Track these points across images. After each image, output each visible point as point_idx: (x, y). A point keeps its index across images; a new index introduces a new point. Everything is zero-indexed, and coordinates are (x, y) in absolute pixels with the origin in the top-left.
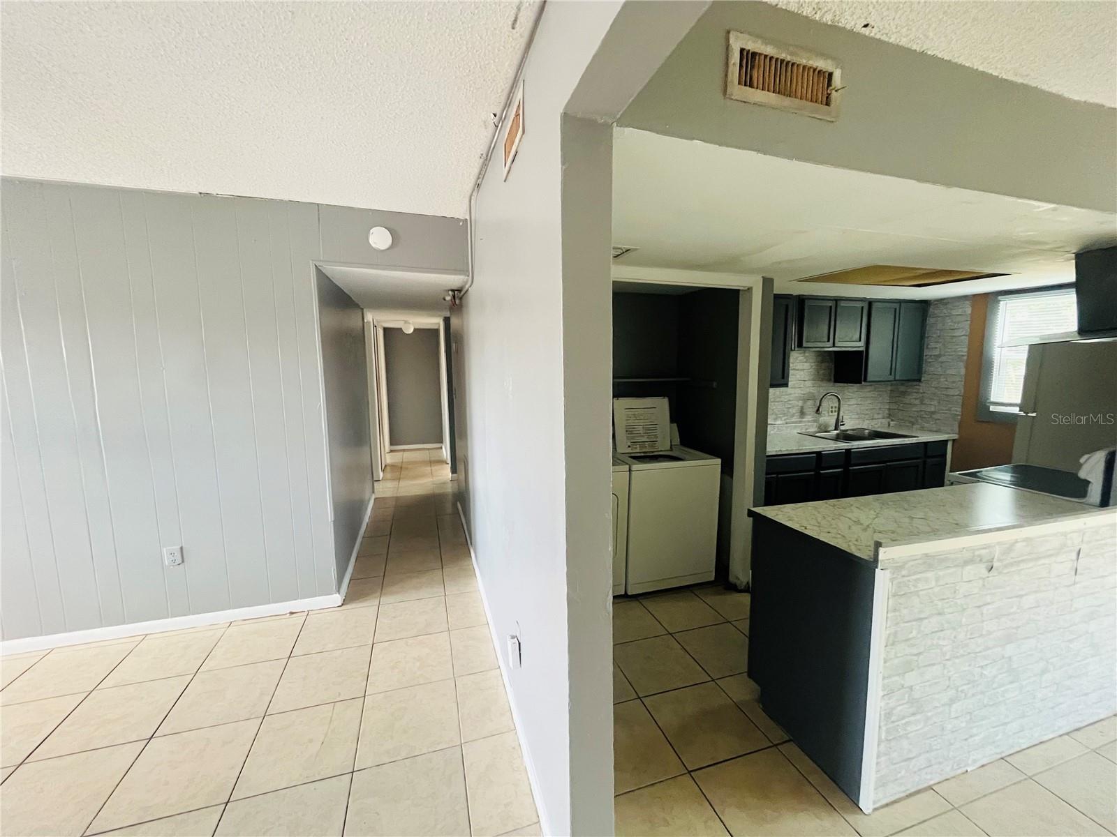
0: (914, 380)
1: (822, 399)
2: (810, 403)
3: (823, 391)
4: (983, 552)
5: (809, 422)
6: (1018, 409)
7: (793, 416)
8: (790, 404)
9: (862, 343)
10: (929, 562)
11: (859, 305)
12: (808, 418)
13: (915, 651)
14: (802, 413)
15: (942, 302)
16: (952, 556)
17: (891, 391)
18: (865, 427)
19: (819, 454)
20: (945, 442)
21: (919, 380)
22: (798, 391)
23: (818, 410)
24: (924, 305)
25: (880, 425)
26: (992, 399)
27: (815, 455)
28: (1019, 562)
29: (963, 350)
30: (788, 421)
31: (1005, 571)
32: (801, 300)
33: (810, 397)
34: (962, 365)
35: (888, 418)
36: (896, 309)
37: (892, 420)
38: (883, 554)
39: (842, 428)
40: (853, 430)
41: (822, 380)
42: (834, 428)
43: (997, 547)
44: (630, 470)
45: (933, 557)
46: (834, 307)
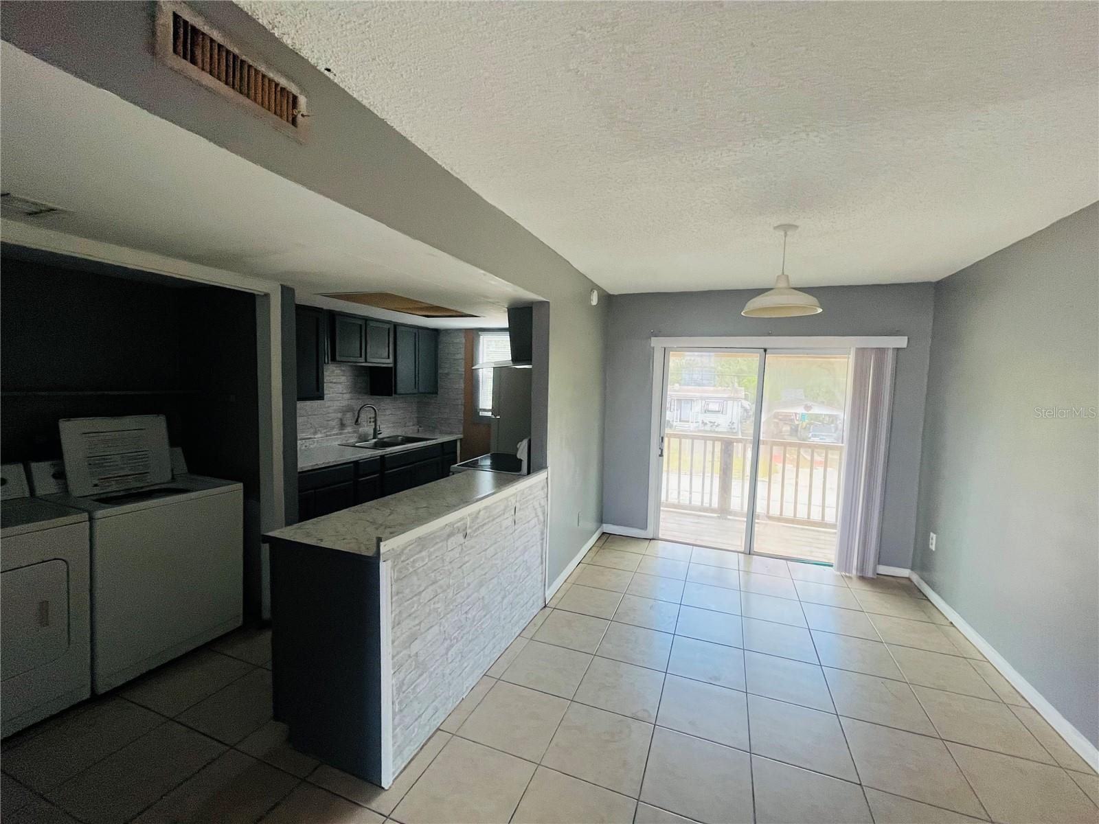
0: (432, 393)
1: (359, 411)
2: (349, 415)
3: (360, 403)
4: (459, 524)
5: (349, 433)
6: (491, 413)
7: (333, 428)
8: (328, 417)
9: (391, 360)
10: (422, 543)
11: (386, 326)
12: (349, 429)
13: (417, 622)
14: (342, 425)
15: (448, 331)
16: (438, 534)
17: (418, 402)
18: (399, 434)
19: (356, 463)
20: (456, 441)
21: (437, 393)
22: (337, 403)
23: (357, 421)
24: (436, 332)
25: (411, 431)
26: (480, 407)
27: (352, 465)
28: (483, 525)
29: (462, 369)
30: (328, 433)
31: (475, 534)
32: (332, 315)
33: (349, 409)
34: (462, 381)
35: (418, 425)
36: (415, 334)
37: (420, 427)
38: (384, 547)
39: (380, 436)
40: (388, 437)
41: (360, 393)
42: (372, 437)
43: (468, 518)
44: (91, 519)
45: (425, 538)
46: (364, 325)
